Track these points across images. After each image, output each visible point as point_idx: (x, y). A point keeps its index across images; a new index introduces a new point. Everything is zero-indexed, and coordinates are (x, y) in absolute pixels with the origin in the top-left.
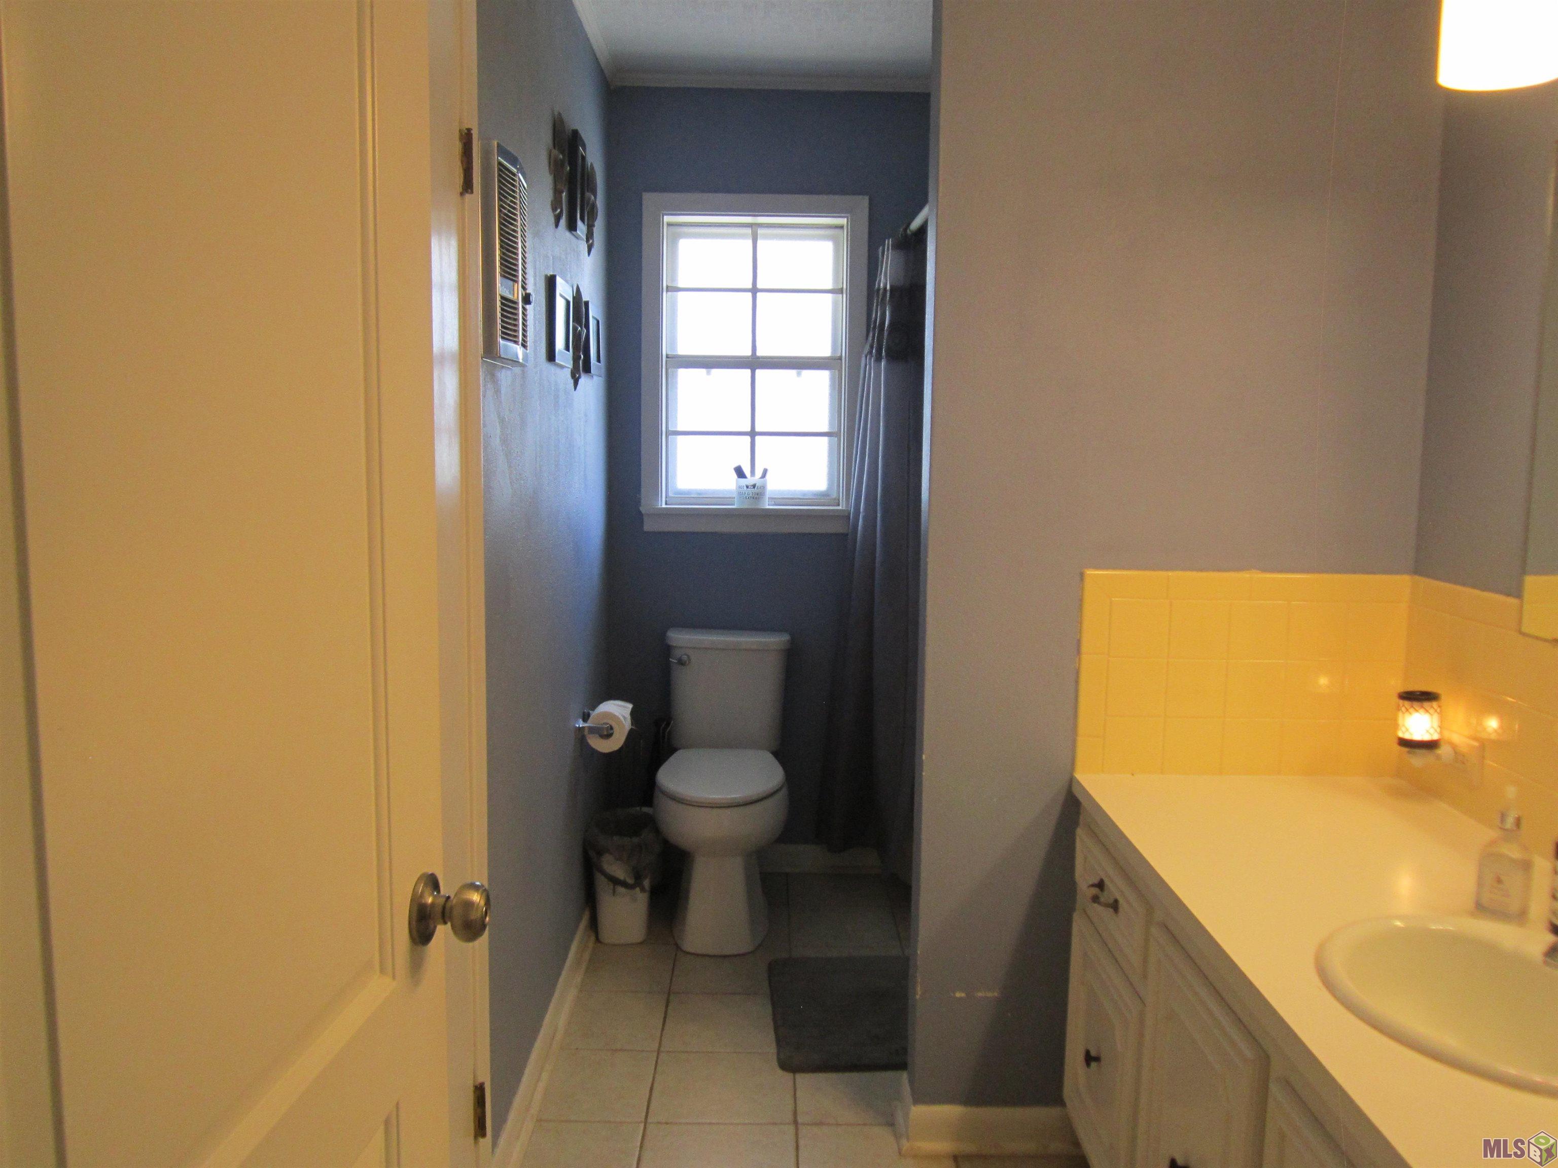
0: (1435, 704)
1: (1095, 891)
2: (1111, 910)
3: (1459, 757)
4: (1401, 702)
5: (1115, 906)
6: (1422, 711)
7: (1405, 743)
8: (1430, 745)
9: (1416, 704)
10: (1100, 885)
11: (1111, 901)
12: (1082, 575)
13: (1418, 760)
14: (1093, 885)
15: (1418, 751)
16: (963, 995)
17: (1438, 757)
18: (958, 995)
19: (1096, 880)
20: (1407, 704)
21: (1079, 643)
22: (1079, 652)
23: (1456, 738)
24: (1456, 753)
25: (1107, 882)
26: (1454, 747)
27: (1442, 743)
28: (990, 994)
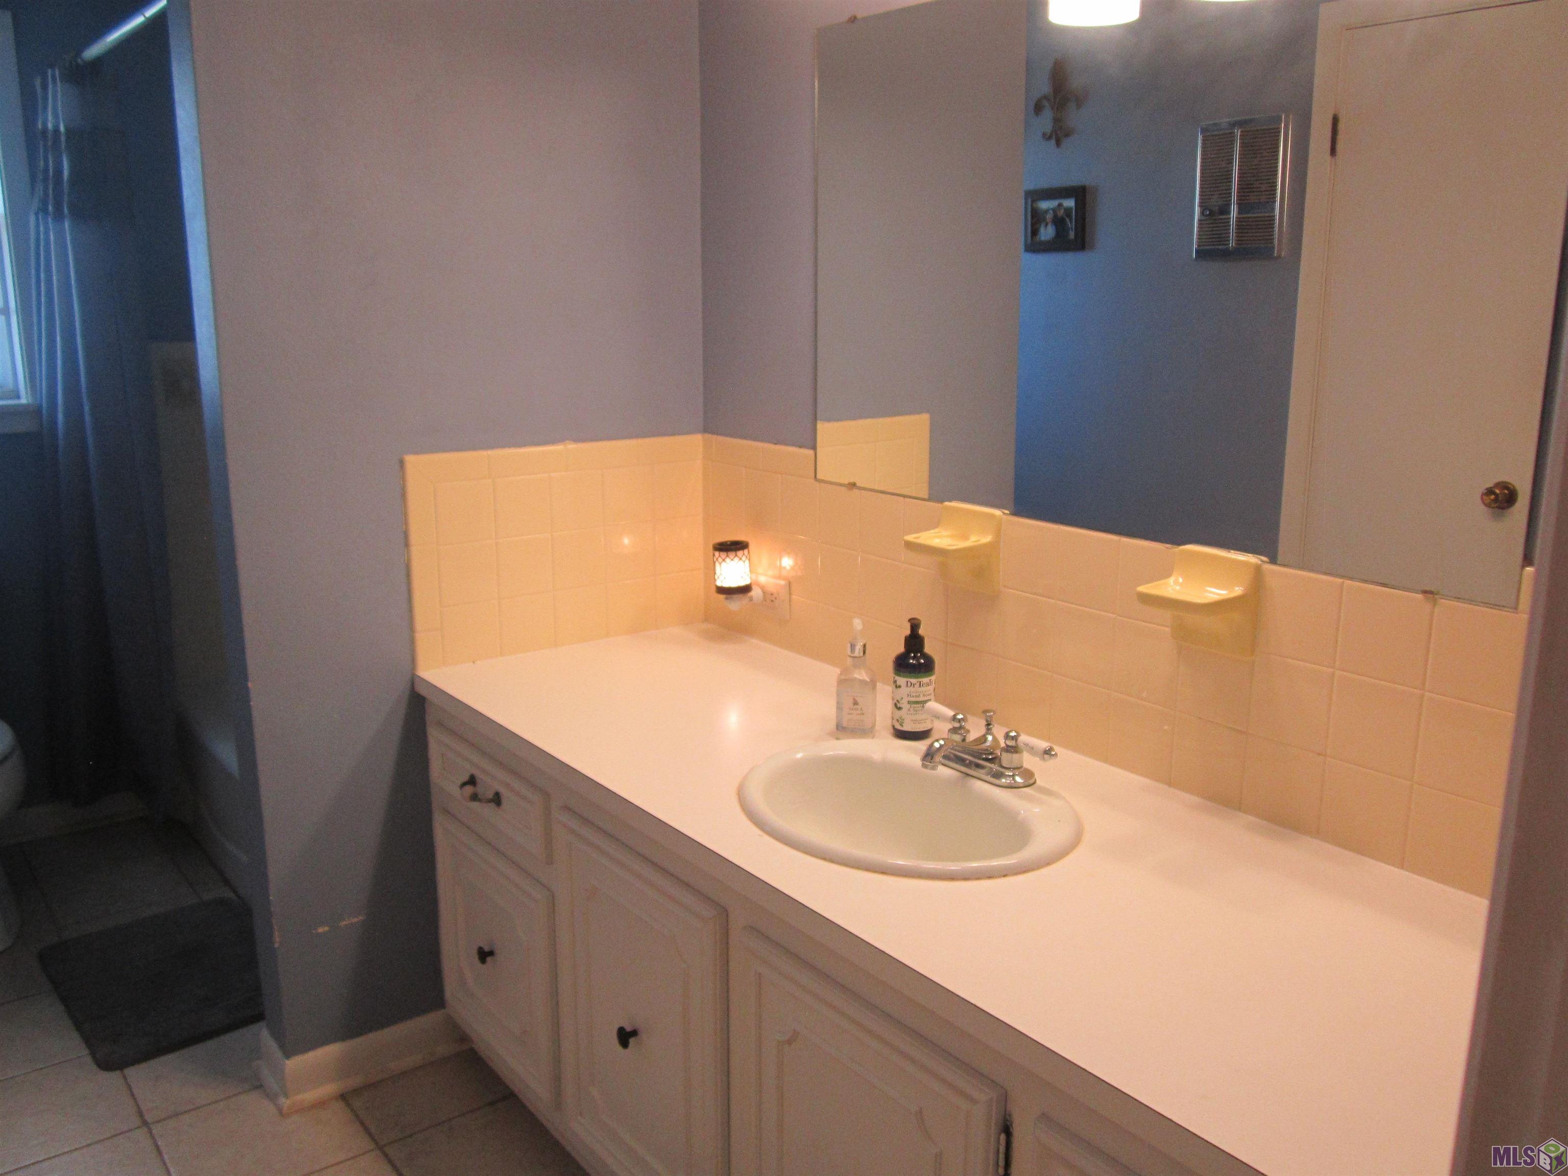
0: (746, 551)
1: (469, 789)
2: (492, 805)
3: (769, 597)
4: (717, 554)
5: (497, 800)
6: (736, 559)
7: (722, 590)
8: (745, 590)
9: (732, 554)
10: (472, 781)
11: (490, 795)
12: (402, 463)
13: (735, 605)
14: (464, 784)
15: (735, 596)
16: (326, 928)
17: (751, 599)
18: (320, 930)
19: (466, 778)
20: (723, 554)
21: (406, 535)
22: (407, 544)
23: (763, 579)
24: (764, 592)
25: (479, 775)
26: (763, 588)
27: (754, 587)
28: (356, 920)
